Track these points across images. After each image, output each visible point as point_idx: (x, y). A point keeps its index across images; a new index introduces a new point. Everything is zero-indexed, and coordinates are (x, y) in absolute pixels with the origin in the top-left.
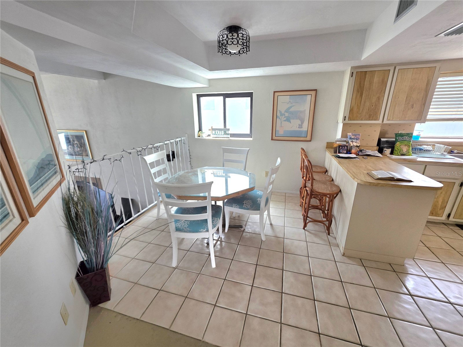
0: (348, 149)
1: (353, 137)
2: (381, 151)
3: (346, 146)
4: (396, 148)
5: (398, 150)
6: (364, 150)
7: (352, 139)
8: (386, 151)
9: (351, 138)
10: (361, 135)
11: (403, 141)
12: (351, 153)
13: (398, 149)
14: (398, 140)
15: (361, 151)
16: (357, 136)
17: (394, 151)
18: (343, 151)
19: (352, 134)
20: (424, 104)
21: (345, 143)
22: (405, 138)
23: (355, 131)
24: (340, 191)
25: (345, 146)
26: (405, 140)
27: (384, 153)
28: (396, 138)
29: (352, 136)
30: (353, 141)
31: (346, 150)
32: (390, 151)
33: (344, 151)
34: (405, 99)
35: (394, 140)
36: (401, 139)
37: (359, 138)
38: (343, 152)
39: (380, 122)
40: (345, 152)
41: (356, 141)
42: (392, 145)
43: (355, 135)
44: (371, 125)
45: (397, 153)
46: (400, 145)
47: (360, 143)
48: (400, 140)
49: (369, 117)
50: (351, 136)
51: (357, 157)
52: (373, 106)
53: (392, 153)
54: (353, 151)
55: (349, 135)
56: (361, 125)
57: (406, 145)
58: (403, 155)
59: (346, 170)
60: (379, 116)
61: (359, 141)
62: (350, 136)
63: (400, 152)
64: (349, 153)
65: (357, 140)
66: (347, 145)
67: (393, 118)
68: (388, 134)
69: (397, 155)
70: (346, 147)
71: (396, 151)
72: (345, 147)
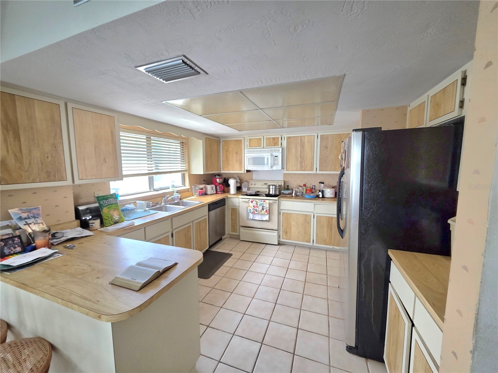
0: (24, 239)
1: (24, 215)
2: (85, 225)
3: (16, 237)
4: (104, 216)
5: (109, 218)
6: (57, 232)
7: (25, 219)
8: (94, 223)
9: (20, 219)
10: (40, 208)
11: (109, 205)
12: (35, 248)
13: (107, 217)
14: (104, 205)
15: (54, 236)
16: (34, 211)
17: (104, 221)
18: (12, 248)
19: (21, 210)
20: (116, 158)
21: (9, 231)
22: (110, 201)
23: (24, 203)
24: (53, 347)
25: (12, 238)
26: (111, 203)
27: (92, 228)
28: (99, 203)
29: (23, 213)
30: (29, 221)
31: (20, 244)
32: (100, 222)
33: (15, 248)
34: (93, 150)
35: (97, 205)
36: (107, 203)
37: (38, 215)
38: (12, 252)
39: (69, 182)
40: (19, 249)
41: (35, 222)
42: (97, 213)
43: (29, 211)
44: (55, 189)
45: (108, 222)
46: (109, 211)
47: (44, 223)
48: (106, 205)
49: (48, 176)
50: (18, 214)
51: (56, 253)
52: (48, 157)
53: (102, 224)
54: (39, 241)
55: (14, 213)
56: (34, 191)
57: (115, 210)
58: (116, 223)
59: (60, 301)
60: (64, 175)
61: (40, 220)
62: (16, 214)
63: (111, 220)
64: (29, 248)
65: (36, 219)
66: (18, 234)
67: (87, 176)
68: (81, 198)
69: (110, 224)
70: (16, 239)
71: (106, 220)
72: (13, 241)
